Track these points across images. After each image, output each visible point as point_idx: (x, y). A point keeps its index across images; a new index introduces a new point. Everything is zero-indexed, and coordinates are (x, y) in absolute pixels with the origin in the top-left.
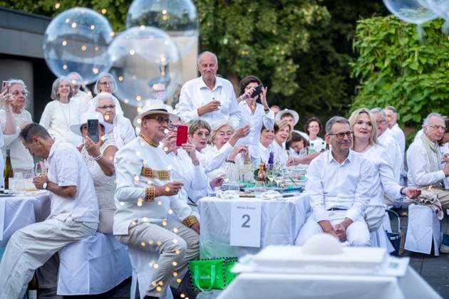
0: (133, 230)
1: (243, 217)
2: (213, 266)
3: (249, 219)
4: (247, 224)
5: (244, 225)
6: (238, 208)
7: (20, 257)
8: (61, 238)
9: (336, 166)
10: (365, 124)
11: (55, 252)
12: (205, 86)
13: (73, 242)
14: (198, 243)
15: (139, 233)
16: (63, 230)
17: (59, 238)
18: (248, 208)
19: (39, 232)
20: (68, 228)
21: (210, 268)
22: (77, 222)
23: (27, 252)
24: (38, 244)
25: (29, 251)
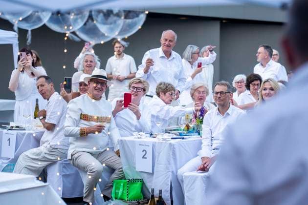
0: (73, 156)
1: (143, 151)
2: (122, 184)
3: (146, 153)
4: (145, 157)
5: (144, 157)
6: (140, 145)
7: (22, 170)
9: (220, 117)
10: (268, 90)
11: (43, 168)
12: (164, 55)
15: (76, 159)
16: (46, 153)
17: (44, 159)
18: (146, 145)
19: (33, 154)
20: (49, 153)
21: (120, 185)
22: (53, 148)
23: (26, 167)
24: (33, 162)
25: (28, 167)
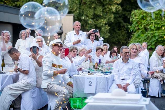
1: (89, 82)
3: (91, 83)
5: (90, 85)
6: (87, 79)
8: (22, 89)
9: (124, 64)
11: (20, 94)
13: (26, 91)
14: (73, 92)
15: (51, 88)
18: (91, 79)
19: (14, 87)
20: (25, 86)
21: (77, 101)
22: (28, 84)
23: (10, 94)
24: (14, 91)
25: (11, 94)
